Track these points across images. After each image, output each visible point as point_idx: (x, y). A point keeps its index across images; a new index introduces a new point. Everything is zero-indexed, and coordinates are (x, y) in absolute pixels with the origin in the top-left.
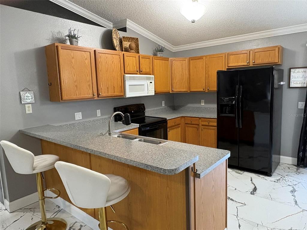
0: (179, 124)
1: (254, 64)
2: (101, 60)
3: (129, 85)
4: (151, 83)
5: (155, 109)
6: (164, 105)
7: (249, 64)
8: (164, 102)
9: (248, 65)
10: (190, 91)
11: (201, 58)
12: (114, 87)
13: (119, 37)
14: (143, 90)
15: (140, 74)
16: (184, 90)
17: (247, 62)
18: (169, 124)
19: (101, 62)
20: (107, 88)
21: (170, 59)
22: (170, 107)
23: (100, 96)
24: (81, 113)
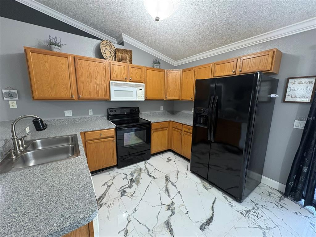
0: (167, 127)
1: (240, 73)
2: (82, 66)
3: (115, 90)
4: (142, 90)
5: (152, 112)
6: (162, 110)
7: (235, 73)
8: (162, 107)
9: (234, 75)
10: (182, 100)
11: (191, 69)
12: (97, 91)
13: (114, 49)
14: (132, 96)
15: (130, 81)
16: (176, 98)
17: (233, 71)
18: (153, 127)
19: (82, 68)
20: (90, 91)
21: (166, 70)
22: (168, 111)
23: (80, 98)
24: (71, 111)
